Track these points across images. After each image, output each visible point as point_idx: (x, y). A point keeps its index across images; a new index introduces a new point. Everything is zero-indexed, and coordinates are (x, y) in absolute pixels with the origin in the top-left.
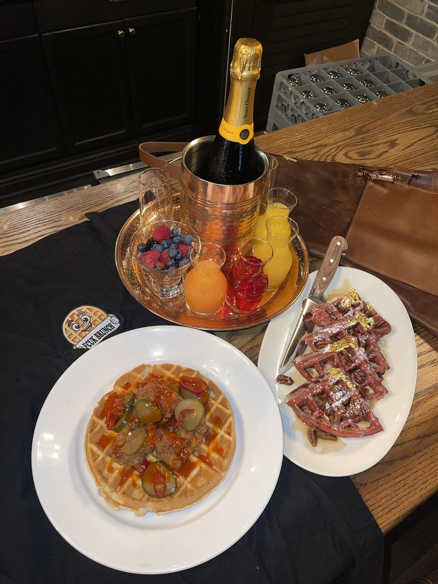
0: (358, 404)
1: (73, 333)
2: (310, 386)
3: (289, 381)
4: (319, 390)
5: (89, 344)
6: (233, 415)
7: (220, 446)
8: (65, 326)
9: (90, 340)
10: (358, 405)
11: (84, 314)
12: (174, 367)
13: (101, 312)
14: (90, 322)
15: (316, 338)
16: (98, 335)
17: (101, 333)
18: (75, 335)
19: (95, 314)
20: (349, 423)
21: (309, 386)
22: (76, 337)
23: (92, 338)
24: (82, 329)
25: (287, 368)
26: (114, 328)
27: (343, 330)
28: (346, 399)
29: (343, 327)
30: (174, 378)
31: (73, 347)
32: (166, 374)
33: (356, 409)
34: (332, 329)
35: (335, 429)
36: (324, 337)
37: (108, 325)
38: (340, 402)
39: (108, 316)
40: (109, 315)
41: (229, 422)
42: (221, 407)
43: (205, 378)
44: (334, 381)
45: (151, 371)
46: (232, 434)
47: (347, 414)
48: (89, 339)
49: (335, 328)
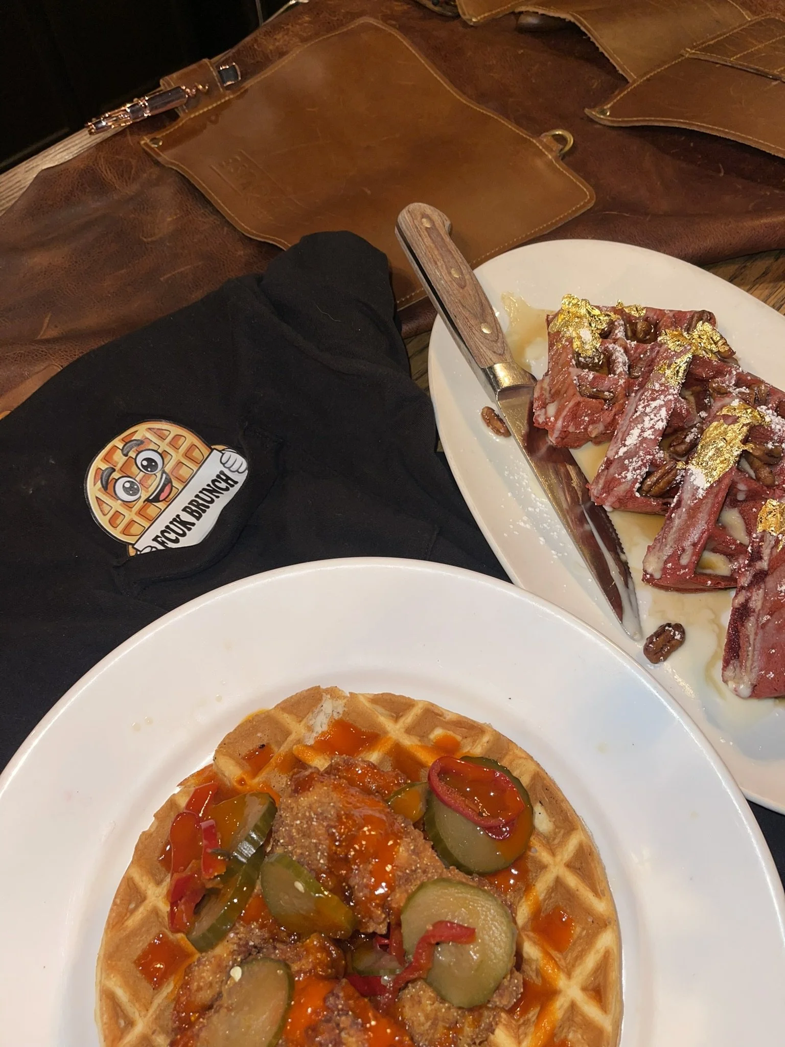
1: (122, 510)
5: (173, 536)
6: (617, 921)
7: (563, 1035)
8: (93, 489)
9: (172, 526)
11: (142, 447)
12: (417, 711)
13: (189, 439)
14: (164, 472)
16: (194, 508)
17: (201, 502)
18: (129, 515)
19: (174, 445)
22: (132, 522)
23: (177, 520)
24: (144, 495)
26: (236, 483)
27: (675, 404)
29: (671, 397)
30: (413, 750)
31: (127, 551)
32: (386, 733)
34: (647, 423)
36: (648, 457)
37: (218, 476)
39: (212, 450)
40: (213, 447)
41: (602, 951)
42: (572, 881)
43: (516, 751)
45: (341, 710)
46: (611, 998)
48: (171, 523)
49: (652, 416)
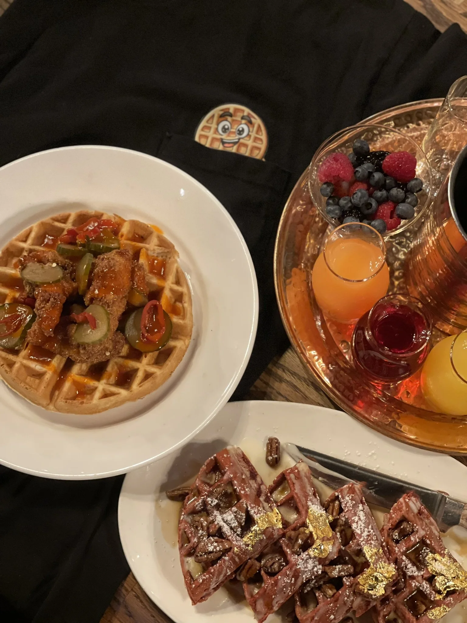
0: (215, 547)
2: (252, 482)
3: (271, 458)
4: (238, 490)
10: (213, 547)
14: (240, 141)
15: (347, 498)
18: (211, 134)
19: (256, 139)
20: (192, 539)
21: (254, 481)
22: (208, 137)
25: (297, 457)
27: (357, 539)
28: (226, 532)
29: (362, 539)
33: (207, 544)
34: (361, 523)
35: (182, 517)
36: (346, 510)
38: (222, 523)
44: (253, 511)
47: (201, 532)
49: (362, 527)
